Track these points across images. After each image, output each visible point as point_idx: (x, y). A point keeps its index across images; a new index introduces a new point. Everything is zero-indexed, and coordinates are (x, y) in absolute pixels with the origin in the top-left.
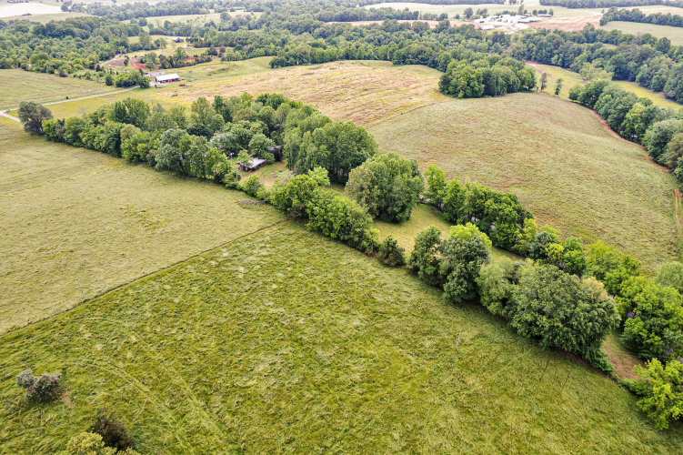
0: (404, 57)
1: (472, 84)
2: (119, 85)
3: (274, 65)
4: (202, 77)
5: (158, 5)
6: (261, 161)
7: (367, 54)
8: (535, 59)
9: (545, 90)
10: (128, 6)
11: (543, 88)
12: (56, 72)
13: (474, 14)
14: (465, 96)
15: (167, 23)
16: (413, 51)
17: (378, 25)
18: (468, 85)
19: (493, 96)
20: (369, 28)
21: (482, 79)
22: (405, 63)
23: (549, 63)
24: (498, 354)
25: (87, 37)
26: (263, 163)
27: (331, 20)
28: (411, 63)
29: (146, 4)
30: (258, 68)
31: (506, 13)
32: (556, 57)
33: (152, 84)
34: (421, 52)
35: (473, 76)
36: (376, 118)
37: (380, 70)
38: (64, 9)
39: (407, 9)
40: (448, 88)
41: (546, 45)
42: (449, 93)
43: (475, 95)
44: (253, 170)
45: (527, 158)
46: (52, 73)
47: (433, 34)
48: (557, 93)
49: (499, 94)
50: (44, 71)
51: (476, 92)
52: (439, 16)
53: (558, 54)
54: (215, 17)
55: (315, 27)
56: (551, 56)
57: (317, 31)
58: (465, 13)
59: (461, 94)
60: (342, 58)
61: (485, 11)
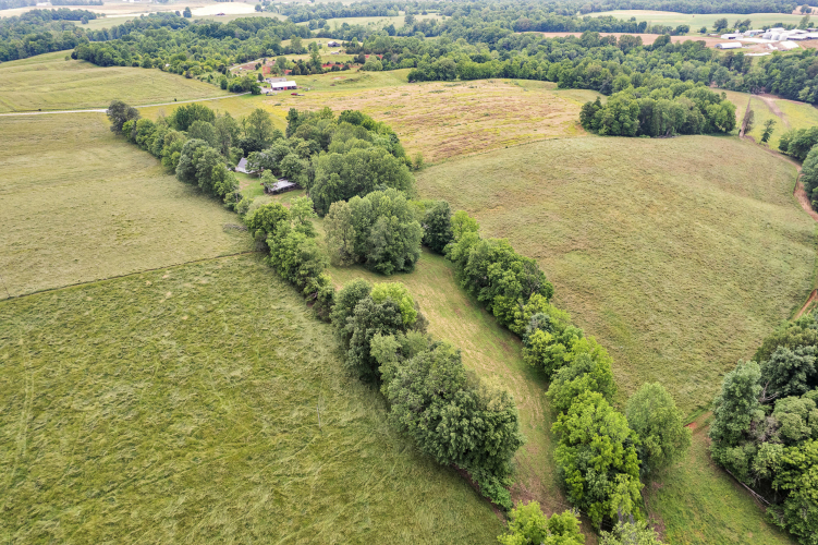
0: (573, 79)
1: (621, 118)
2: (232, 90)
3: (412, 79)
4: (324, 87)
5: (352, 5)
6: (290, 184)
7: (533, 72)
8: (777, 91)
9: (750, 134)
10: (321, 6)
11: (746, 131)
12: (184, 73)
13: (730, 27)
14: (610, 133)
15: (345, 24)
16: (586, 71)
17: (573, 37)
18: (617, 119)
19: (652, 136)
20: (561, 41)
21: (638, 112)
22: (571, 86)
23: (794, 97)
24: (369, 446)
25: (247, 37)
26: (292, 187)
27: (529, 30)
28: (580, 87)
29: (340, 4)
30: (394, 80)
31: (779, 25)
32: (807, 88)
33: (264, 91)
34: (594, 74)
35: (625, 108)
36: (475, 149)
37: (531, 92)
38: (258, 8)
39: (633, 19)
40: (591, 121)
41: (795, 72)
42: (591, 128)
43: (624, 132)
44: (275, 193)
45: (620, 220)
46: (181, 73)
47: (643, 52)
48: (764, 140)
49: (664, 134)
50: (175, 72)
51: (627, 129)
52: (674, 28)
53: (811, 85)
54: (398, 22)
55: (500, 37)
56: (801, 89)
57: (501, 41)
58: (716, 25)
59: (602, 131)
60: (499, 76)
61: (747, 23)
